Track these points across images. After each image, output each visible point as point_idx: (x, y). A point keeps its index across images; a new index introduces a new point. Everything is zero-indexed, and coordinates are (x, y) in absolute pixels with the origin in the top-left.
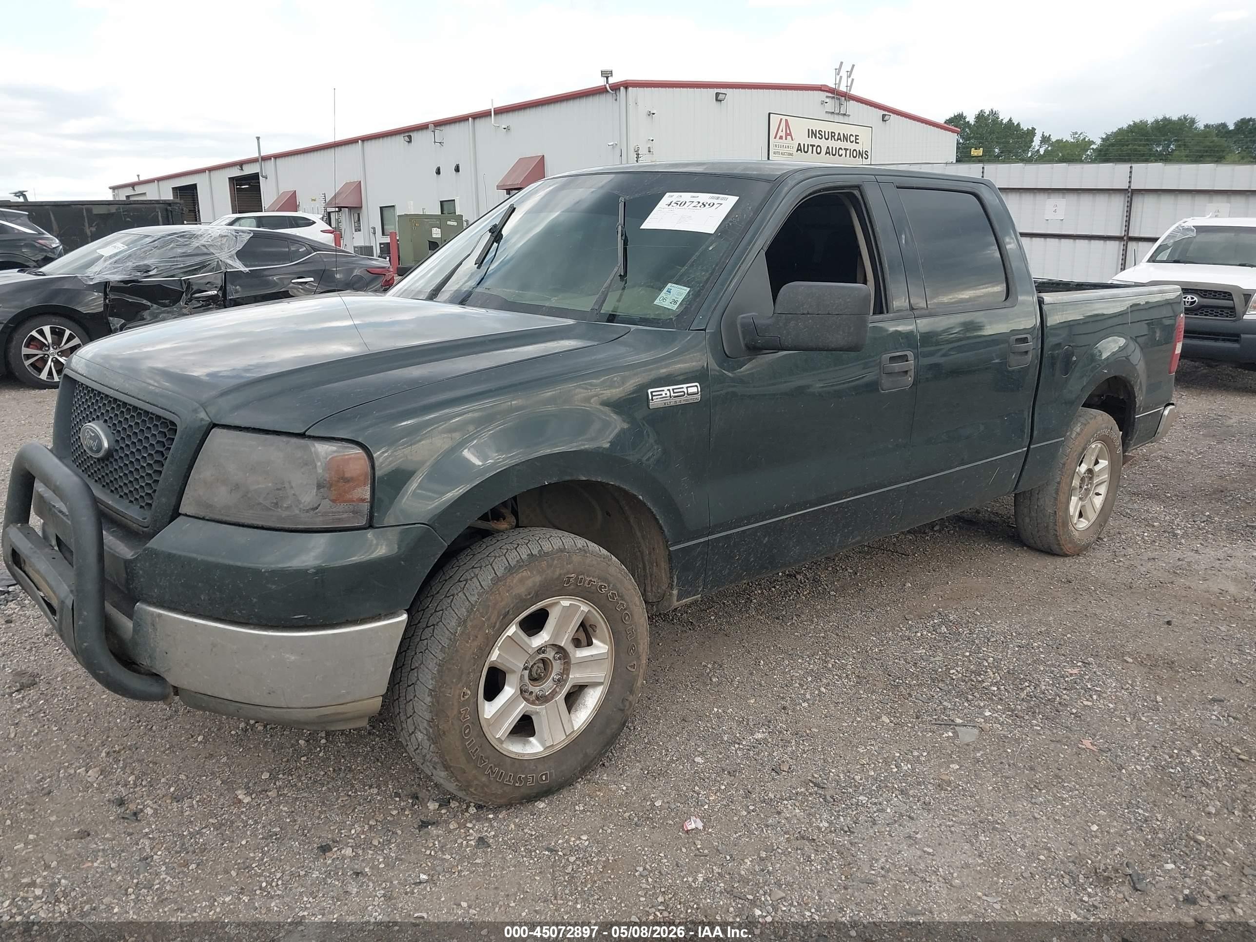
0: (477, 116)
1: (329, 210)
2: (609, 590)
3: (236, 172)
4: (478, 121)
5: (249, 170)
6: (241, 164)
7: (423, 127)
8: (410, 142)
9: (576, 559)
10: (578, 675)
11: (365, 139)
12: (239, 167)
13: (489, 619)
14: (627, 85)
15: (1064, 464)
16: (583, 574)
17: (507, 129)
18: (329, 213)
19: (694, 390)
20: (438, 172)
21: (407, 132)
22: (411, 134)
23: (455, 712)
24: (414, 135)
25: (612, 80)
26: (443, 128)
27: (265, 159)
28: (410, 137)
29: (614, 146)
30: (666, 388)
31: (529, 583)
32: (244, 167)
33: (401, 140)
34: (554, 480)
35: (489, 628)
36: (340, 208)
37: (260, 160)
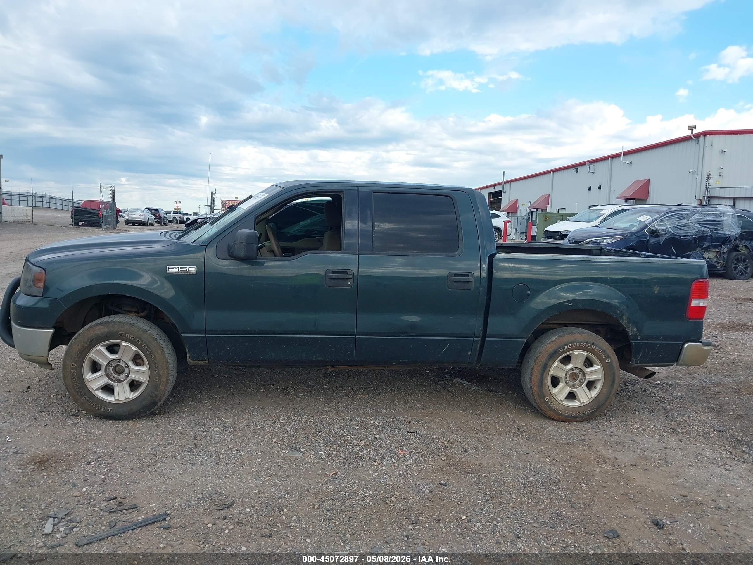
0: (614, 157)
1: (532, 210)
2: (142, 343)
3: (492, 190)
4: (614, 159)
5: (498, 189)
6: (494, 186)
7: (583, 164)
8: (577, 172)
9: (126, 327)
10: (133, 376)
11: (555, 171)
12: (493, 187)
13: (84, 340)
14: (705, 134)
15: (537, 358)
16: (128, 333)
17: (630, 163)
18: (532, 212)
19: (193, 269)
20: (590, 189)
21: (576, 167)
22: (578, 168)
23: (69, 371)
24: (579, 168)
25: (695, 132)
26: (595, 164)
27: (506, 183)
28: (577, 169)
29: (693, 173)
30: (177, 267)
31: (102, 331)
32: (496, 187)
33: (572, 171)
34: (113, 293)
35: (84, 343)
36: (537, 209)
37: (503, 183)
